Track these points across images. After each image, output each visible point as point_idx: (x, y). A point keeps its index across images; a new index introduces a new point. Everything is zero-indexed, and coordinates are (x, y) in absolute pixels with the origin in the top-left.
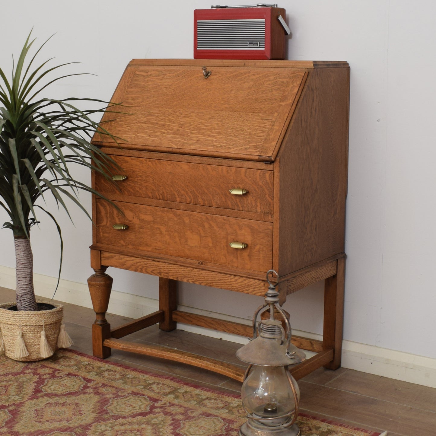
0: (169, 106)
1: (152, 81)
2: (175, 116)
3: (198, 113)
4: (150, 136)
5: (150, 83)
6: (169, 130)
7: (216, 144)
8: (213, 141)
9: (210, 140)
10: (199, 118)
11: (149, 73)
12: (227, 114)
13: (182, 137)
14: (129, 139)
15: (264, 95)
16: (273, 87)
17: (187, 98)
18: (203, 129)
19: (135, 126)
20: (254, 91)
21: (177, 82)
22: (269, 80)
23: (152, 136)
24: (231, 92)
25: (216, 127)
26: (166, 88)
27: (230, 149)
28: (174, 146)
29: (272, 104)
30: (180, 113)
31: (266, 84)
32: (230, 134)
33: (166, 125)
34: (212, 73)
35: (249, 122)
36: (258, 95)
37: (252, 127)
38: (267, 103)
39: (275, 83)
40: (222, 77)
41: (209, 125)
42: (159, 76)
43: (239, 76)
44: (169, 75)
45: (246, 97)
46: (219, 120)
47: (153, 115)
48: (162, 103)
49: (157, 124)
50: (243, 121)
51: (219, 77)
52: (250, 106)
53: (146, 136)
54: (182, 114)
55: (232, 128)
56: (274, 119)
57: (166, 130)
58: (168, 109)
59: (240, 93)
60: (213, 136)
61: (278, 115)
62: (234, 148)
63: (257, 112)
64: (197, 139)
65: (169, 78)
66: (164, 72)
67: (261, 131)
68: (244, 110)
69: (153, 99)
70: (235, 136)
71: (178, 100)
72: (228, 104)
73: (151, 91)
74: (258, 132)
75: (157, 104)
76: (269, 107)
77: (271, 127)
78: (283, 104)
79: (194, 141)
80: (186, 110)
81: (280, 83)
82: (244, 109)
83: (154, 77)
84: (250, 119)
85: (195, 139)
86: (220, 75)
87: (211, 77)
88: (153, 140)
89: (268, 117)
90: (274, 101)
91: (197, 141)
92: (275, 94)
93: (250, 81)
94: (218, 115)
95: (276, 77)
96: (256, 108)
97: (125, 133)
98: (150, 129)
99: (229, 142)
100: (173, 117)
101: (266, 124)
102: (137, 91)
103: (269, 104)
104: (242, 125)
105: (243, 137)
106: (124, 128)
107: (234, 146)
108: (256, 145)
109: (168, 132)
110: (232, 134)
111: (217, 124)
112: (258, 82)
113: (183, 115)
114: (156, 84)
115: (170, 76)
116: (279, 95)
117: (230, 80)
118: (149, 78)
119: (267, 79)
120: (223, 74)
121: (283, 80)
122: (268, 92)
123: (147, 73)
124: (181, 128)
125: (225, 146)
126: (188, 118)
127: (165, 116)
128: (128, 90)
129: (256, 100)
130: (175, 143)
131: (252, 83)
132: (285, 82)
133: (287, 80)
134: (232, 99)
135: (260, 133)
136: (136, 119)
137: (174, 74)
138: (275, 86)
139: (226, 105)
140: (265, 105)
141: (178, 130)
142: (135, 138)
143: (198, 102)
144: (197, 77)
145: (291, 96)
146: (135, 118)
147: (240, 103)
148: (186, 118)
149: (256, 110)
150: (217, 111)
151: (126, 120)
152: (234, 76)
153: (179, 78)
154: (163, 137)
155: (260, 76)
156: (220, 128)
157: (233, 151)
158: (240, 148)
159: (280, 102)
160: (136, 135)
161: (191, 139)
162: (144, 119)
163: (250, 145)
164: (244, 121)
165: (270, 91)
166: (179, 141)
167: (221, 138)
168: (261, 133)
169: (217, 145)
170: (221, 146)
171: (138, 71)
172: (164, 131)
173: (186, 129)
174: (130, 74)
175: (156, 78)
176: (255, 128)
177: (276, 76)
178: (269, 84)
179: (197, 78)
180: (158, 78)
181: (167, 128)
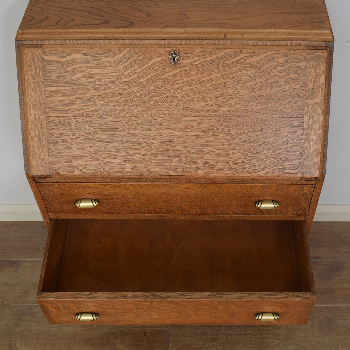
0: (134, 113)
1: (82, 72)
2: (151, 128)
3: (186, 121)
4: (125, 161)
5: (80, 75)
6: (152, 150)
7: (235, 166)
8: (228, 162)
9: (223, 161)
10: (191, 130)
11: (69, 58)
12: (233, 121)
13: (178, 159)
14: (94, 168)
15: (278, 89)
16: (288, 77)
17: (157, 98)
18: (206, 145)
19: (92, 147)
20: (260, 83)
21: (127, 72)
22: (278, 65)
23: (129, 160)
24: (225, 86)
25: (224, 141)
26: (114, 82)
27: (259, 172)
28: (172, 173)
29: (295, 103)
30: (157, 123)
31: (275, 72)
32: (250, 150)
33: (144, 144)
34: (180, 55)
35: (270, 131)
36: (269, 89)
37: (278, 139)
38: (287, 101)
39: (288, 70)
40: (200, 62)
41: (211, 138)
42: (88, 62)
43: (227, 59)
44: (105, 59)
45: (253, 94)
46: (224, 131)
47: (114, 128)
48: (119, 108)
49: (128, 142)
50: (261, 130)
51: (195, 61)
52: (263, 107)
53: (120, 161)
54: (161, 125)
55: (250, 142)
56: (306, 126)
57: (147, 150)
58: (134, 118)
59: (240, 88)
60: (226, 155)
61: (309, 120)
62: (263, 170)
63: (276, 116)
64: (204, 161)
65: (108, 64)
66: (93, 54)
67: (293, 144)
68: (257, 114)
69: (99, 102)
70: (259, 153)
71: (144, 103)
72: (228, 106)
73: (89, 89)
74: (289, 145)
75: (112, 110)
76: (291, 107)
77: (304, 137)
78: (311, 102)
79: (200, 163)
80: (165, 118)
81: (296, 69)
82: (256, 112)
83: (80, 63)
84: (271, 127)
85: (199, 161)
86: (196, 58)
87: (183, 61)
88: (134, 167)
89: (296, 124)
90: (297, 98)
91: (205, 163)
92: (295, 87)
93: (249, 67)
94: (220, 123)
95: (287, 60)
96: (274, 111)
97: (82, 160)
98: (121, 151)
99: (252, 162)
100: (150, 130)
101: (296, 134)
102: (64, 90)
103: (290, 103)
104: (262, 136)
105: (270, 154)
106: (74, 151)
107: (262, 167)
108: (292, 163)
109: (152, 153)
110: (252, 151)
111: (225, 137)
112: (262, 69)
113: (163, 126)
114: (92, 77)
115: (110, 62)
116: (301, 88)
117: (216, 66)
118: (74, 67)
119: (274, 63)
120: (200, 56)
121: (300, 64)
122: (282, 84)
123: (65, 57)
124: (170, 145)
125: (249, 169)
126: (175, 130)
127: (135, 130)
128: (46, 89)
129: (269, 96)
130: (171, 168)
131: (253, 70)
132: (303, 68)
133: (305, 63)
134: (232, 98)
135: (293, 146)
136: (87, 137)
137: (116, 58)
138: (290, 74)
139: (227, 108)
140: (285, 105)
141: (167, 149)
142: (102, 166)
143: (178, 103)
144: (157, 62)
145: (319, 90)
146: (86, 135)
147: (247, 102)
148: (170, 131)
149: (275, 112)
150: (215, 116)
151: (72, 139)
152: (218, 58)
153: (126, 64)
154: (148, 161)
155: (261, 59)
156: (231, 142)
157: (264, 174)
158: (272, 169)
159: (306, 99)
160: (101, 161)
161: (194, 162)
162: (103, 135)
163: (284, 164)
164: (264, 130)
165: (286, 83)
166: (176, 165)
167: (239, 157)
168: (295, 146)
169: (237, 167)
170: (244, 169)
171: (46, 55)
172: (145, 152)
173: (179, 147)
174: (34, 60)
175: (86, 65)
176: (283, 139)
177: (286, 58)
178: (280, 72)
179: (158, 64)
180: (90, 65)
181: (147, 147)
